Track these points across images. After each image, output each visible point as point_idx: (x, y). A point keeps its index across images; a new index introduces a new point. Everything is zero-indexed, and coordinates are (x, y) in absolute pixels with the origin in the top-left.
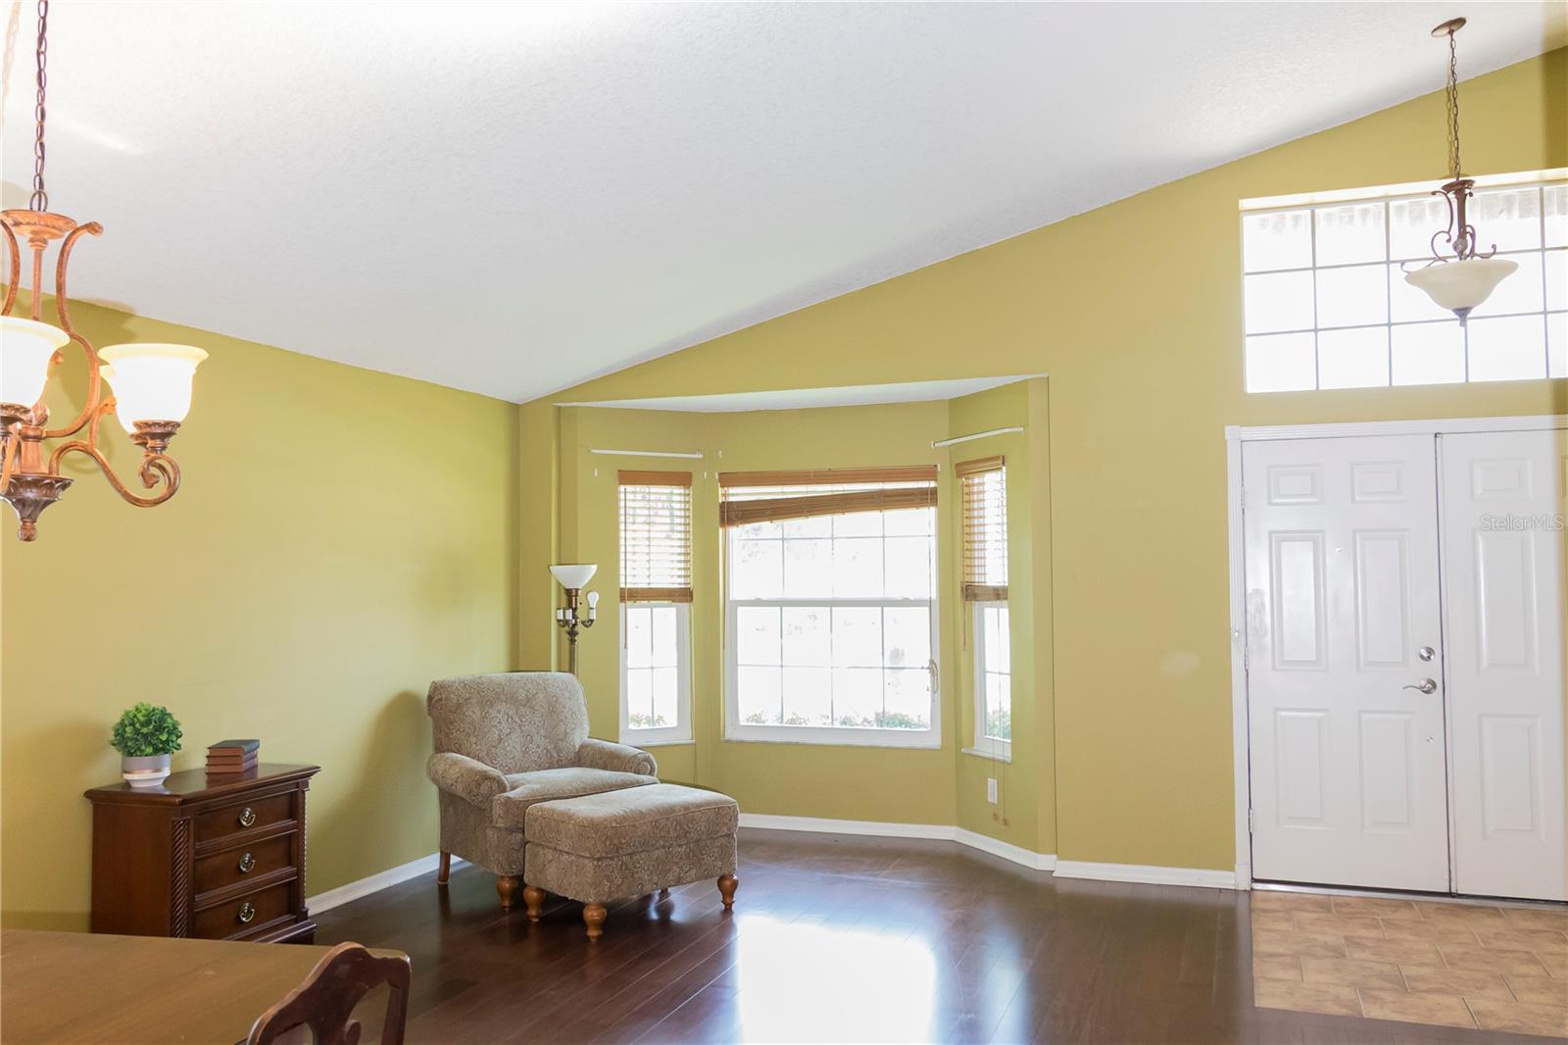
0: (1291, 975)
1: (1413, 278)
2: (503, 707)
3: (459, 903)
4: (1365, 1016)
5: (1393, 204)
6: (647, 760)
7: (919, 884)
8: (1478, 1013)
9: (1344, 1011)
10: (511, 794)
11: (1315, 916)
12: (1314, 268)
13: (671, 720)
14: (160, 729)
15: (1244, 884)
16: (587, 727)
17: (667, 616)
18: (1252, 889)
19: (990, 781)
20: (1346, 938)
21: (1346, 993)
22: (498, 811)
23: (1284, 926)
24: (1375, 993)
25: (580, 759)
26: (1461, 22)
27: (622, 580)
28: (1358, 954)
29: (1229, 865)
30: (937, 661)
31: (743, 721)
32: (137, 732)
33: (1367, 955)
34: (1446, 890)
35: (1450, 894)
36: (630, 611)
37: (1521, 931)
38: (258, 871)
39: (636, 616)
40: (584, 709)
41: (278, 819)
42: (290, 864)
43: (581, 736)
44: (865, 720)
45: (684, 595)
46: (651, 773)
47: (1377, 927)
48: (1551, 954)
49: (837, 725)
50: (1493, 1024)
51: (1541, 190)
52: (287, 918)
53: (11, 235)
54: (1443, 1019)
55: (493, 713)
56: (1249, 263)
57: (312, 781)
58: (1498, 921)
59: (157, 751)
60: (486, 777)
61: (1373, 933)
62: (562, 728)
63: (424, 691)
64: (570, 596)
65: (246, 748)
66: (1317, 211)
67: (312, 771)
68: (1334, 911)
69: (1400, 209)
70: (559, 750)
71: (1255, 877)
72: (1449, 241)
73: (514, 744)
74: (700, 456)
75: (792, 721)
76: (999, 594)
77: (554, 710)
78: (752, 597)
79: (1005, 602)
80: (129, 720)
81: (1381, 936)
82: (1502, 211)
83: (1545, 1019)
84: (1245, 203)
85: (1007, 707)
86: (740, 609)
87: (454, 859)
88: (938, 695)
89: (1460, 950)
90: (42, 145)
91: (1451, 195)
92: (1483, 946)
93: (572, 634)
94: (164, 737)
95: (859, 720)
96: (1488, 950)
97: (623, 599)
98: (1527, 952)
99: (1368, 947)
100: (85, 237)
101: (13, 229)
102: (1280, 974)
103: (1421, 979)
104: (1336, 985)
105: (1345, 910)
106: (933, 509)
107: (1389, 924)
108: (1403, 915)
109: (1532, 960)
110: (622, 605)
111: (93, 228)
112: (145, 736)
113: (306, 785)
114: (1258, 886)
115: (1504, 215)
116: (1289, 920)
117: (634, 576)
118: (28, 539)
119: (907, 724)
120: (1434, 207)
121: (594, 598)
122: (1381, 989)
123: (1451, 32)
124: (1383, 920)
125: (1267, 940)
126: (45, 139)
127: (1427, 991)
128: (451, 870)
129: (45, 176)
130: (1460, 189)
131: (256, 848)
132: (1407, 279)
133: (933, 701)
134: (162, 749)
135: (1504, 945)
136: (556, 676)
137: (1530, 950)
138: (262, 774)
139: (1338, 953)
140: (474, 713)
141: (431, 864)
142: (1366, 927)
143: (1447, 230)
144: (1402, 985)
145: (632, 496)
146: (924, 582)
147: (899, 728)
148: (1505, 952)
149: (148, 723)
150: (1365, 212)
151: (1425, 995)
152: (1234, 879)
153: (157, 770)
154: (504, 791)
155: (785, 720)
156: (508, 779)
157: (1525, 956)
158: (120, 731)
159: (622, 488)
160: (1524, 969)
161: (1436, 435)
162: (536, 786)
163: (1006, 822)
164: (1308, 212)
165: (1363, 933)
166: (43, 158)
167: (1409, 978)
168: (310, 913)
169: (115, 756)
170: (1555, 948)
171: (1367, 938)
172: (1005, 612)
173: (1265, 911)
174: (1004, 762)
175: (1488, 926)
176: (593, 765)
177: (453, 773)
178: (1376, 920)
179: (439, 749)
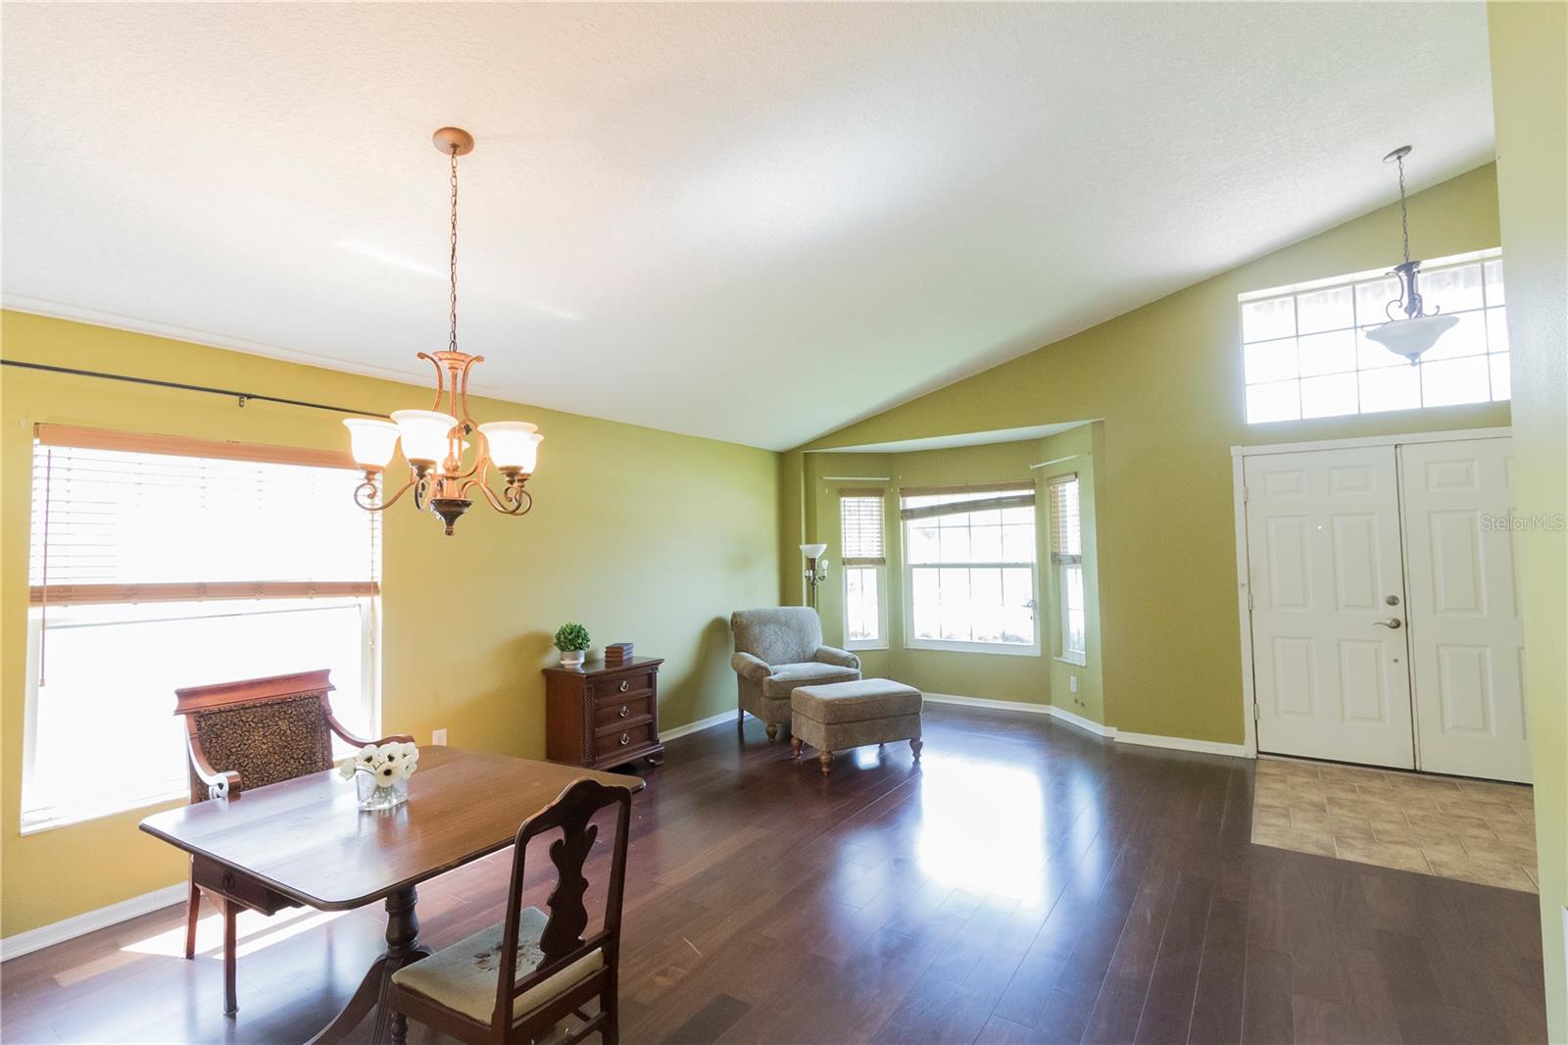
0: (1281, 822)
1: (1371, 335)
2: (772, 626)
3: (749, 738)
4: (1338, 857)
5: (1358, 287)
6: (854, 659)
7: (1023, 742)
8: (1434, 863)
9: (1321, 853)
10: (772, 677)
11: (1303, 780)
12: (1297, 336)
13: (875, 635)
14: (578, 637)
15: (1252, 755)
16: (821, 639)
17: (871, 574)
18: (1258, 758)
19: (1072, 678)
20: (1327, 798)
21: (1324, 838)
22: (765, 687)
23: (1280, 786)
24: (1347, 840)
25: (817, 657)
26: (1407, 149)
27: (843, 553)
28: (1337, 811)
29: (1239, 739)
30: (1037, 600)
31: (918, 635)
32: (566, 638)
33: (1344, 812)
34: (1412, 768)
35: (1414, 771)
36: (849, 571)
37: (1474, 802)
38: (631, 715)
39: (853, 574)
40: (820, 628)
41: (641, 687)
42: (649, 713)
43: (818, 643)
44: (995, 638)
45: (881, 561)
46: (857, 667)
47: (1354, 791)
48: (1502, 822)
49: (975, 640)
50: (1446, 873)
51: (1483, 266)
52: (648, 742)
53: (438, 366)
54: (1403, 865)
55: (766, 629)
56: (1247, 336)
57: (660, 667)
58: (1455, 794)
59: (576, 648)
60: (759, 667)
61: (1351, 796)
62: (806, 640)
63: (728, 617)
64: (812, 563)
65: (625, 648)
66: (1299, 297)
67: (660, 662)
68: (1320, 776)
69: (1364, 290)
70: (804, 653)
71: (1260, 750)
72: (1400, 307)
73: (779, 647)
74: (888, 479)
75: (948, 637)
76: (1075, 560)
77: (801, 630)
78: (922, 562)
79: (1080, 565)
80: (563, 631)
81: (1356, 798)
82: (1449, 284)
83: (1492, 873)
84: (1242, 297)
85: (1082, 631)
86: (914, 570)
87: (746, 713)
88: (1038, 623)
89: (1422, 813)
90: (454, 315)
91: (1402, 274)
92: (1441, 811)
93: (813, 584)
94: (580, 641)
95: (990, 638)
96: (1445, 815)
97: (844, 564)
98: (1479, 819)
99: (1345, 806)
100: (475, 365)
101: (439, 363)
102: (1274, 821)
103: (1388, 832)
104: (1317, 832)
105: (1329, 777)
106: (1033, 508)
107: (1365, 790)
108: (1376, 784)
109: (1484, 826)
110: (844, 567)
111: (479, 359)
112: (570, 640)
113: (657, 669)
114: (1259, 756)
115: (1451, 286)
116: (1284, 782)
117: (849, 549)
118: (449, 534)
119: (1021, 640)
120: (1391, 285)
121: (825, 564)
122: (1353, 838)
123: (1399, 158)
124: (1360, 787)
125: (1264, 795)
126: (456, 311)
127: (1391, 842)
128: (744, 719)
129: (456, 333)
130: (1409, 268)
131: (630, 702)
132: (1367, 336)
133: (1035, 625)
134: (580, 647)
135: (1459, 812)
136: (805, 608)
137: (1482, 817)
138: (635, 662)
139: (1320, 808)
140: (756, 630)
141: (733, 715)
142: (1345, 790)
143: (1399, 298)
144: (1370, 837)
145: (849, 503)
146: (1029, 553)
147: (1015, 643)
148: (1460, 817)
149: (572, 633)
150: (1337, 294)
151: (1389, 845)
152: (1245, 751)
153: (577, 659)
154: (770, 675)
155: (943, 636)
156: (772, 668)
157: (1477, 822)
158: (558, 637)
159: (842, 499)
160: (1476, 832)
161: (1396, 447)
162: (788, 673)
163: (1083, 705)
164: (1292, 298)
165: (1343, 795)
166: (455, 322)
167: (1378, 832)
168: (660, 741)
169: (556, 651)
170: (1504, 818)
171: (1345, 799)
172: (1079, 571)
173: (1266, 774)
174: (1081, 667)
175: (1447, 796)
176: (824, 661)
177: (742, 664)
178: (1354, 786)
179: (738, 650)
